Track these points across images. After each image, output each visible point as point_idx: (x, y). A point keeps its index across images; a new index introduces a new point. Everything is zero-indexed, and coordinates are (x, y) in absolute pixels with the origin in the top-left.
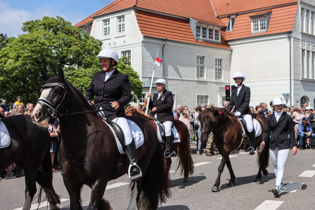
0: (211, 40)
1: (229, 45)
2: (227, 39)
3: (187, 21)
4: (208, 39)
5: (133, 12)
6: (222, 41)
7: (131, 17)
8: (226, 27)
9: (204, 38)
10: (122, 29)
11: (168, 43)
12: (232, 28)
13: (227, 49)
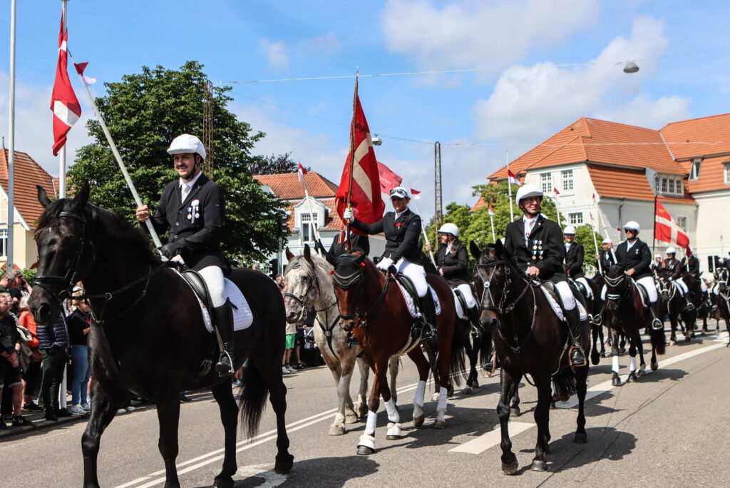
0: (672, 194)
1: (694, 199)
2: (691, 191)
3: (642, 171)
4: (668, 192)
5: (584, 168)
6: (685, 194)
7: (582, 175)
8: (688, 175)
9: (664, 193)
10: (568, 187)
11: (626, 203)
12: (697, 175)
13: (692, 205)
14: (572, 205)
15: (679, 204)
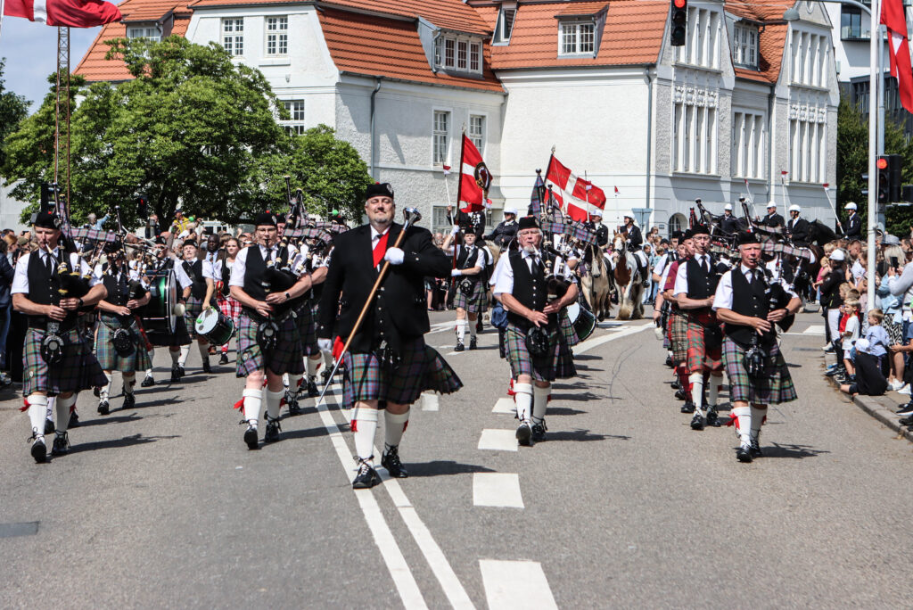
0: (463, 70)
1: (499, 81)
2: (494, 66)
3: (411, 24)
4: (456, 68)
5: (312, 13)
6: (484, 70)
7: (305, 26)
8: (491, 33)
9: (450, 67)
10: (277, 47)
11: (385, 85)
12: (507, 36)
13: (496, 93)
14: (285, 84)
15: (475, 90)
